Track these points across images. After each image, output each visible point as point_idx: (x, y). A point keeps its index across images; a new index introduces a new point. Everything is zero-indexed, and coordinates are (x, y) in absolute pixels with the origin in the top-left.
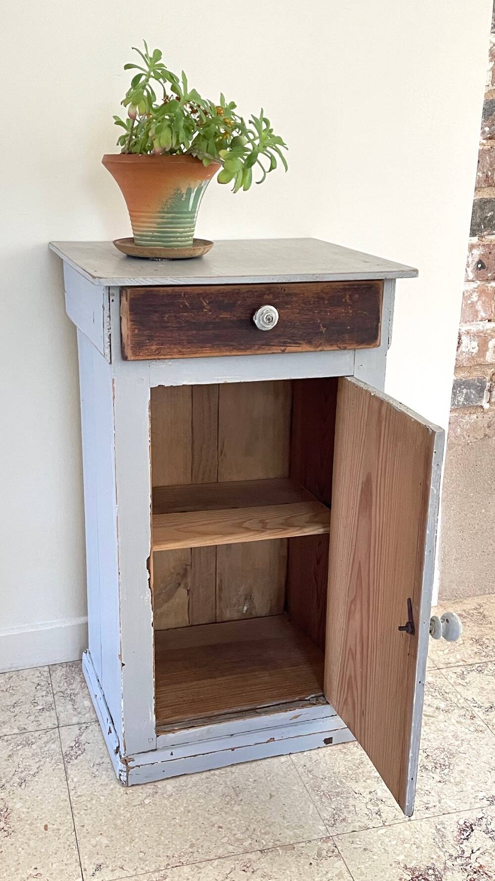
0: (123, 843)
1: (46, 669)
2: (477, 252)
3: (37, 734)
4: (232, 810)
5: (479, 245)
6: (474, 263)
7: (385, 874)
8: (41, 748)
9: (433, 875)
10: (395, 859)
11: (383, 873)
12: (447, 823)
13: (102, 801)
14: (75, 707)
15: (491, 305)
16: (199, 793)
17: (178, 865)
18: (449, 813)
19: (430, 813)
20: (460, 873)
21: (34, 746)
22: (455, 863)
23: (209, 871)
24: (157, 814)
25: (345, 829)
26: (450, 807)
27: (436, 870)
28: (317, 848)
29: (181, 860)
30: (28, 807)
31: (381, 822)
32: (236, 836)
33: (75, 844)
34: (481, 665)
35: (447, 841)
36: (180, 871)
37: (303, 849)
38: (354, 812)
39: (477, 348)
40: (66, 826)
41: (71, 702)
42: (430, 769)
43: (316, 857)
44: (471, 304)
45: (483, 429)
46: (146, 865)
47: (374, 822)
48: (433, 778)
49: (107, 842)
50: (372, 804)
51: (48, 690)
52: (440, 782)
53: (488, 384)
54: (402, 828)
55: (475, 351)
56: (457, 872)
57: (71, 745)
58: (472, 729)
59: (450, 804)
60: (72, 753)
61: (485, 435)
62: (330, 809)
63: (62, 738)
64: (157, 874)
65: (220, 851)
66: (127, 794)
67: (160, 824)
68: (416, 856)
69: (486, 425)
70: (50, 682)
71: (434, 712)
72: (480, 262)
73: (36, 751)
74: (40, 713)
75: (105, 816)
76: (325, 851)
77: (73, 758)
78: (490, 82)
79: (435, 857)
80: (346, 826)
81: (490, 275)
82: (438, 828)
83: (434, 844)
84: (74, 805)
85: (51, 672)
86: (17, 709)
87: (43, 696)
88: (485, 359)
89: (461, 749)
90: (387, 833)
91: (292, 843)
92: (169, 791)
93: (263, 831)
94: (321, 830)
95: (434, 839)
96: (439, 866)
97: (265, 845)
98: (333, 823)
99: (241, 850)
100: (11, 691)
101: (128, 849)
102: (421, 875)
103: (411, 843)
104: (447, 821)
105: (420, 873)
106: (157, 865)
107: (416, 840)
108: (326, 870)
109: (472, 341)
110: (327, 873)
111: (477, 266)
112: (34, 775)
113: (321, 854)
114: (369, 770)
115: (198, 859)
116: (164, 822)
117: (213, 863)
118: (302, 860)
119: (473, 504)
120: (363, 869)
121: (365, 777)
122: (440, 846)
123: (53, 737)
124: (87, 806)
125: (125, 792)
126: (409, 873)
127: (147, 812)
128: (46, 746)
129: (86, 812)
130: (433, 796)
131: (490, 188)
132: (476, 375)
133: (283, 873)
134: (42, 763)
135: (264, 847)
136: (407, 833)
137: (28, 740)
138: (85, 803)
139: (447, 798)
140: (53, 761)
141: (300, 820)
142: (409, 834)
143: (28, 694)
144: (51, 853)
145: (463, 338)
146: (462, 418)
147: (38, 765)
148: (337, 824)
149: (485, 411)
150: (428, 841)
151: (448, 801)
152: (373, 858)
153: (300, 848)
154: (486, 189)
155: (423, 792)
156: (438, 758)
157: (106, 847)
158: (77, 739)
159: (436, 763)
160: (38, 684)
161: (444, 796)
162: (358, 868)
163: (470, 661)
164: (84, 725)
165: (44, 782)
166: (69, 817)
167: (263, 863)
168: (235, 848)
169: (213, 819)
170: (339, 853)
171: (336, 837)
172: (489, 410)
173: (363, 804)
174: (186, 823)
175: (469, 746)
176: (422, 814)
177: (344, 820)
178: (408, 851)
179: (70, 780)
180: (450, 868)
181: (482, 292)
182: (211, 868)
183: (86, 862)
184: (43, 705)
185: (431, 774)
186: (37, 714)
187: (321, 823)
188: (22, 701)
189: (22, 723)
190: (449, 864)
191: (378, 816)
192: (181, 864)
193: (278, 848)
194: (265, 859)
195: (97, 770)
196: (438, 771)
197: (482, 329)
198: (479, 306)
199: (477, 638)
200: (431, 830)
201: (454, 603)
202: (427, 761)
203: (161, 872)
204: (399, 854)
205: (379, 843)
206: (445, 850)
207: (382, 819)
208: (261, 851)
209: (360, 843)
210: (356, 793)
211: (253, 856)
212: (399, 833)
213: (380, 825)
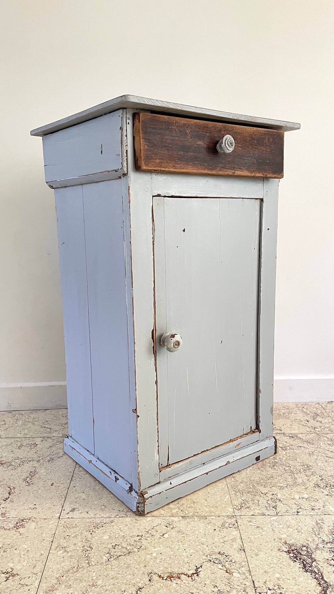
9: (306, 550)
11: (267, 543)
12: (326, 520)
18: (329, 515)
19: (314, 512)
20: (328, 553)
22: (325, 546)
23: (143, 523)
25: (247, 513)
27: (309, 548)
28: (223, 521)
31: (276, 512)
35: (323, 531)
37: (212, 520)
38: (257, 504)
42: (322, 487)
43: (220, 526)
46: (103, 513)
47: (270, 512)
48: (323, 492)
50: (272, 501)
52: (328, 495)
56: (325, 552)
62: (240, 500)
68: (296, 537)
76: (228, 524)
79: (310, 540)
80: (248, 511)
82: (318, 522)
83: (312, 531)
90: (277, 520)
91: (206, 515)
94: (229, 511)
95: (313, 529)
96: (312, 546)
97: (187, 514)
98: (240, 508)
99: (169, 514)
102: (296, 549)
103: (294, 528)
104: (327, 519)
105: (295, 548)
106: (110, 514)
107: (299, 527)
108: (225, 535)
110: (225, 537)
113: (225, 525)
114: (276, 482)
118: (210, 526)
120: (252, 539)
121: (271, 485)
122: (317, 534)
126: (287, 547)
130: (320, 503)
135: (185, 515)
136: (292, 521)
141: (217, 502)
142: (294, 523)
148: (242, 509)
150: (308, 529)
151: (330, 507)
152: (262, 533)
153: (211, 520)
155: (312, 499)
156: (329, 482)
159: (328, 484)
161: (328, 504)
162: (249, 538)
167: (181, 524)
170: (238, 526)
171: (239, 516)
173: (265, 500)
176: (308, 513)
177: (248, 507)
178: (290, 533)
180: (320, 548)
182: (144, 521)
185: (322, 490)
187: (231, 507)
190: (321, 546)
191: (274, 509)
192: (126, 516)
193: (195, 517)
194: (184, 522)
196: (327, 488)
200: (312, 523)
202: (321, 482)
203: (111, 519)
204: (283, 534)
205: (270, 525)
206: (320, 537)
207: (276, 511)
208: (183, 517)
209: (255, 523)
210: (262, 493)
211: (176, 519)
212: (287, 521)
213: (274, 514)
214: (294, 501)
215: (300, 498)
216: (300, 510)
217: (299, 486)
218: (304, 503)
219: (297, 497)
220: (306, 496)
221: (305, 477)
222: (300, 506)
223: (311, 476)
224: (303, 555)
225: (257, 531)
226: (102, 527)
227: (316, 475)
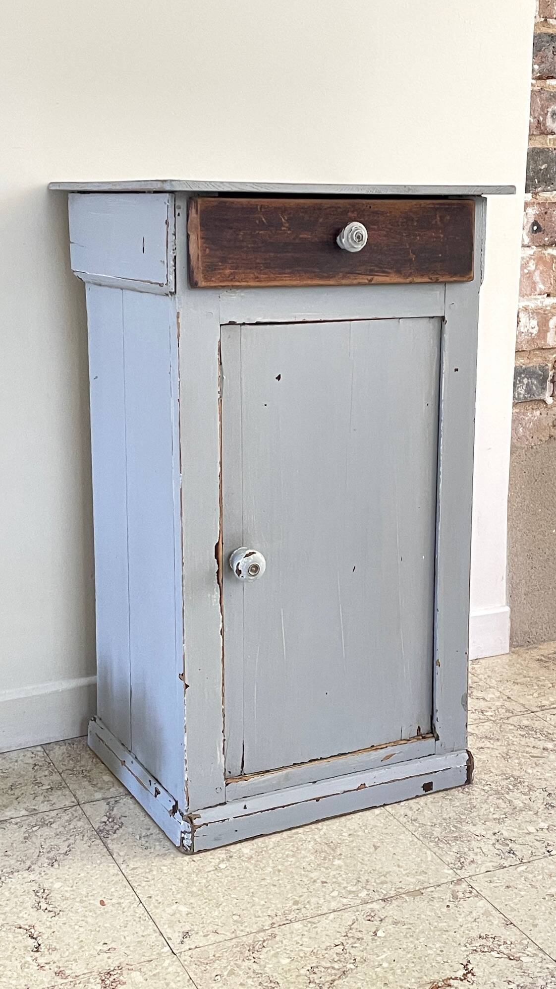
0: (207, 909)
2: (532, 212)
4: (332, 865)
5: (534, 203)
6: (530, 224)
11: (537, 907)
15: (549, 275)
17: (285, 923)
23: (326, 924)
25: (478, 870)
28: (449, 891)
29: (287, 918)
31: (517, 860)
32: (348, 889)
33: (146, 914)
37: (433, 893)
38: (481, 854)
39: (537, 328)
43: (451, 899)
44: (528, 273)
45: (548, 428)
46: (246, 927)
47: (509, 861)
50: (500, 844)
53: (550, 373)
54: (545, 864)
55: (535, 331)
60: (108, 828)
61: (552, 436)
62: (452, 854)
64: (262, 934)
65: (334, 905)
69: (551, 424)
71: (542, 752)
72: (535, 223)
81: (546, 239)
84: (130, 878)
88: (546, 342)
90: (528, 870)
91: (417, 889)
93: (378, 881)
94: (449, 874)
97: (386, 894)
98: (460, 866)
101: (216, 913)
106: (259, 924)
108: (469, 910)
109: (531, 319)
110: (470, 913)
111: (533, 228)
112: (65, 854)
113: (458, 896)
115: (308, 915)
117: (328, 917)
120: (512, 905)
124: (147, 878)
127: (226, 877)
129: (148, 884)
131: (542, 136)
132: (535, 362)
133: (418, 918)
135: (385, 896)
138: (143, 875)
144: (119, 927)
145: (522, 315)
146: (524, 414)
148: (466, 866)
149: (549, 406)
152: (519, 894)
153: (429, 893)
154: (538, 138)
157: (187, 915)
162: (506, 905)
168: (349, 900)
169: (312, 875)
172: (553, 405)
173: (490, 845)
181: (540, 260)
182: (327, 921)
183: (168, 930)
187: (446, 867)
191: (511, 855)
192: (288, 922)
193: (403, 896)
194: (391, 907)
195: (147, 841)
197: (540, 305)
198: (537, 277)
201: (528, 649)
203: (267, 932)
205: (522, 879)
207: (517, 857)
208: (383, 900)
209: (500, 882)
211: (375, 906)
212: (542, 868)
213: (516, 863)
214: (531, 837)
215: (537, 830)
217: (524, 812)
218: (548, 837)
219: (531, 829)
220: (544, 825)
221: (523, 797)
222: (546, 842)
223: (531, 793)
225: (510, 892)
226: (264, 947)
227: (535, 790)
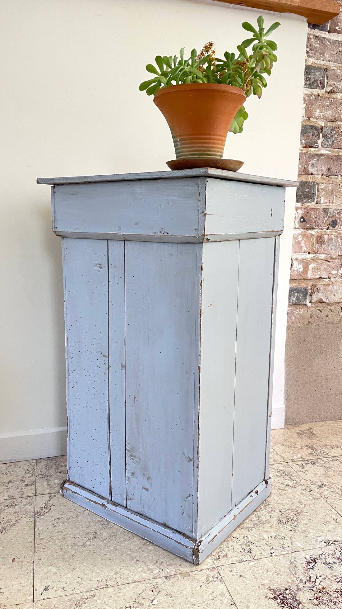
0: (66, 571)
1: (35, 461)
2: (301, 212)
3: (20, 500)
4: (147, 549)
5: (302, 208)
6: (299, 218)
7: (255, 593)
8: (21, 508)
9: (290, 594)
10: (262, 582)
11: (254, 592)
12: (298, 558)
13: (56, 543)
14: (49, 483)
15: (309, 243)
16: (125, 537)
17: (104, 587)
18: (299, 551)
19: (285, 551)
20: (309, 593)
21: (16, 507)
22: (305, 585)
23: (127, 591)
24: (94, 551)
25: (226, 562)
26: (299, 547)
27: (292, 591)
28: (206, 574)
29: (107, 584)
30: (4, 546)
31: (252, 557)
32: (149, 567)
33: (32, 571)
34: (314, 460)
35: (299, 570)
36: (105, 592)
37: (196, 575)
38: (232, 550)
39: (302, 269)
40: (28, 560)
41: (46, 481)
42: (284, 522)
43: (205, 581)
44: (298, 242)
45: (308, 318)
46: (81, 587)
47: (246, 557)
48: (287, 528)
49: (55, 570)
50: (245, 545)
51: (33, 473)
52: (291, 530)
53: (309, 291)
55: (301, 270)
56: (306, 592)
57: (42, 507)
58: (311, 498)
59: (299, 545)
60: (42, 511)
61: (309, 322)
63: (36, 502)
64: (88, 593)
65: (137, 577)
66: (75, 538)
67: (96, 558)
68: (277, 580)
69: (310, 316)
70: (35, 469)
71: (285, 487)
72: (302, 217)
73: (17, 510)
74: (25, 487)
75: (57, 553)
76: (211, 577)
77: (42, 515)
78: (304, 115)
79: (290, 581)
80: (227, 560)
81: (308, 226)
82: (291, 561)
83: (289, 572)
84: (36, 545)
85: (37, 463)
86: (10, 485)
87: (29, 477)
88: (307, 275)
89: (305, 510)
90: (256, 565)
91: (188, 571)
92: (105, 536)
93: (168, 563)
94: (209, 563)
95: (289, 569)
96: (294, 588)
97: (169, 573)
98: (218, 557)
99: (151, 577)
100: (8, 474)
101: (69, 575)
103: (273, 571)
104: (298, 556)
105: (280, 593)
106: (89, 586)
107: (277, 569)
108: (212, 590)
109: (299, 264)
110: (213, 592)
111: (301, 220)
112: (12, 526)
113: (209, 579)
115: (119, 583)
116: (98, 556)
117: (130, 585)
118: (195, 583)
119: (304, 364)
120: (238, 590)
122: (294, 574)
123: (31, 501)
124: (45, 546)
125: (74, 537)
126: (272, 593)
127: (87, 550)
128: (24, 507)
129: (44, 550)
130: (287, 540)
131: (306, 175)
132: (302, 285)
133: (181, 593)
134: (20, 518)
135: (168, 574)
137: (13, 504)
138: (44, 544)
139: (297, 541)
140: (28, 516)
142: (271, 565)
143: (19, 476)
144: (13, 578)
145: (294, 262)
146: (295, 310)
147: (16, 519)
148: (221, 558)
149: (308, 307)
150: (285, 570)
151: (297, 543)
152: (246, 582)
153: (193, 575)
154: (304, 176)
155: (280, 537)
156: (289, 516)
157: (54, 574)
158: (46, 503)
159: (288, 519)
160: (27, 470)
161: (295, 540)
162: (235, 589)
163: (307, 458)
164: (53, 494)
165: (18, 530)
166: (32, 553)
167: (166, 585)
168: (147, 575)
169: (133, 555)
170: (222, 578)
171: (219, 567)
172: (311, 307)
173: (239, 545)
174: (114, 557)
175: (309, 508)
176: (280, 552)
177: (225, 555)
178: (271, 577)
179: (37, 529)
180: (301, 589)
181: (304, 236)
182: (128, 589)
183: (38, 584)
184: (28, 482)
185: (285, 525)
186: (22, 487)
188: (14, 479)
189: (11, 493)
190: (301, 586)
191: (249, 553)
192: (107, 586)
193: (178, 575)
194: (168, 583)
195: (57, 522)
196: (290, 523)
197: (305, 258)
198: (303, 244)
199: (310, 446)
200: (286, 563)
201: (294, 427)
202: (282, 518)
203: (91, 592)
204: (265, 579)
205: (251, 571)
206: (298, 576)
207: (252, 555)
208: (166, 577)
209: (237, 572)
210: (234, 538)
211: (159, 581)
212: (264, 565)
213: (251, 559)
214: (264, 542)
215: (269, 538)
216: (273, 551)
217: (265, 525)
218: (274, 543)
219: (266, 537)
220: (273, 535)
221: (267, 514)
222: (271, 546)
223: (272, 512)
224: (288, 599)
225: (241, 580)
226: (85, 603)
227: (275, 510)
